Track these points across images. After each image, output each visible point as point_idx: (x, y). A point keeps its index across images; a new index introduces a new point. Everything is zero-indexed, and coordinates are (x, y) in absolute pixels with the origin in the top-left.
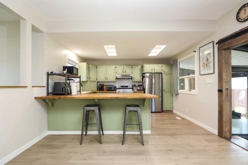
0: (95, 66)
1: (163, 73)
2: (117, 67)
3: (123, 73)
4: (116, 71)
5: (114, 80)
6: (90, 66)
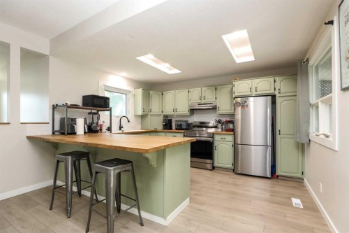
0: (160, 93)
1: (278, 95)
2: (191, 90)
3: (200, 101)
4: (190, 98)
5: (187, 112)
6: (151, 92)
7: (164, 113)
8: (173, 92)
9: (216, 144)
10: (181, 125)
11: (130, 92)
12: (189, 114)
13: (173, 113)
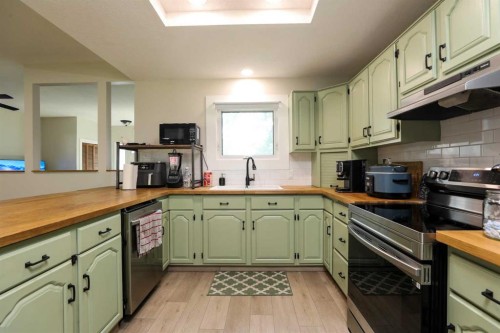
5: (392, 133)
6: (321, 95)
8: (365, 74)
10: (372, 178)
11: (276, 104)
12: (399, 140)
13: (366, 141)
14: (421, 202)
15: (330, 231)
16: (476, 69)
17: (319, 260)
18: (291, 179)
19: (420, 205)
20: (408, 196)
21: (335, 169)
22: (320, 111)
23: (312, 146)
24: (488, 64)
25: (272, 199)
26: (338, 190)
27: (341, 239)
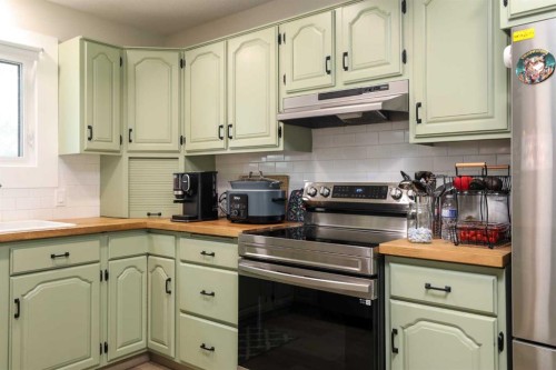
0: (173, 58)
2: (289, 29)
3: (327, 79)
4: (285, 70)
5: (271, 139)
6: (133, 56)
7: (189, 146)
8: (218, 48)
9: (396, 314)
10: (245, 198)
11: (32, 52)
12: (281, 148)
13: (221, 144)
14: (296, 225)
15: (172, 287)
16: (377, 88)
17: (141, 345)
18: (61, 205)
19: (296, 229)
20: (283, 219)
21: (172, 186)
22: (130, 85)
23: (115, 145)
24: (386, 87)
25: (59, 248)
26: (175, 218)
27: (203, 293)
